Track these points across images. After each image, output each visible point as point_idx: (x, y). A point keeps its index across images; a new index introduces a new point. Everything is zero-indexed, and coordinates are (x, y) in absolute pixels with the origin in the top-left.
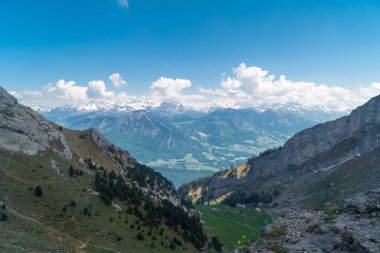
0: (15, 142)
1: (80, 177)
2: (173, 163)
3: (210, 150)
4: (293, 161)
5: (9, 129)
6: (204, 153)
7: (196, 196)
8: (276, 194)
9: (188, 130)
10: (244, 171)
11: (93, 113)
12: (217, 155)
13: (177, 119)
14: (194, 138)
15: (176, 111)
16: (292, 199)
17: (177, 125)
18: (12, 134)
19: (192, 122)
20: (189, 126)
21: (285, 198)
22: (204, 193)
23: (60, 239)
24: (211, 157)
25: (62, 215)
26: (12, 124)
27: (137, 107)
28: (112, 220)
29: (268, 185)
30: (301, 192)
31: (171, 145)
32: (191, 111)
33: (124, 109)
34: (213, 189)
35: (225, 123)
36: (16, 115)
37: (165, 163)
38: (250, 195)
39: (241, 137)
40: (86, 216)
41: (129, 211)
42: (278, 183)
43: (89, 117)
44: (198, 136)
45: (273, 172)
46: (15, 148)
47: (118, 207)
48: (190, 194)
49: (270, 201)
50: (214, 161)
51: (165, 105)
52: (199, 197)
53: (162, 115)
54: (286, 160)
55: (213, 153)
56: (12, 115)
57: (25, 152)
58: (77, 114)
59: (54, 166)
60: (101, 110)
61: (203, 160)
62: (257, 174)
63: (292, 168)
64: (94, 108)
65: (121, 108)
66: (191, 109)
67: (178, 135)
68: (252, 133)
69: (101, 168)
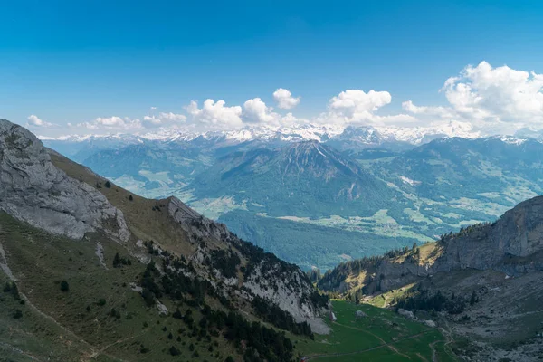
0: (59, 224)
1: (126, 267)
2: (355, 221)
3: (418, 205)
4: (513, 250)
5: (54, 209)
6: (407, 211)
7: (356, 284)
8: (473, 301)
9: (384, 172)
10: (433, 255)
11: (246, 143)
12: (427, 215)
13: (367, 154)
14: (391, 185)
15: (366, 141)
16: (496, 315)
17: (366, 164)
18: (57, 214)
19: (390, 159)
20: (386, 166)
21: (485, 310)
22: (368, 281)
23: (70, 343)
24: (417, 217)
25: (83, 316)
26: (57, 204)
27: (309, 134)
28: (146, 325)
29: (467, 283)
30: (513, 304)
31: (354, 193)
32: (392, 142)
33: (290, 138)
34: (382, 277)
35: (446, 163)
36: (63, 193)
37: (343, 221)
38: (433, 295)
39: (476, 186)
40: (114, 318)
41: (177, 315)
42: (482, 282)
43: (241, 149)
44: (399, 183)
45: (478, 263)
46: (59, 231)
47: (164, 308)
48: (348, 280)
49: (459, 312)
50: (423, 223)
51: (351, 131)
52: (361, 286)
53: (345, 147)
54: (501, 246)
55: (422, 211)
56: (58, 193)
57: (69, 234)
58: (227, 144)
59: (98, 253)
60: (257, 139)
61: (405, 221)
62: (451, 262)
63: (510, 260)
64: (248, 136)
65: (286, 136)
66: (392, 138)
67: (365, 180)
68: (496, 180)
69: (165, 253)
